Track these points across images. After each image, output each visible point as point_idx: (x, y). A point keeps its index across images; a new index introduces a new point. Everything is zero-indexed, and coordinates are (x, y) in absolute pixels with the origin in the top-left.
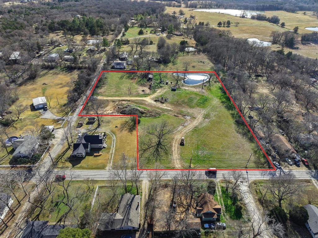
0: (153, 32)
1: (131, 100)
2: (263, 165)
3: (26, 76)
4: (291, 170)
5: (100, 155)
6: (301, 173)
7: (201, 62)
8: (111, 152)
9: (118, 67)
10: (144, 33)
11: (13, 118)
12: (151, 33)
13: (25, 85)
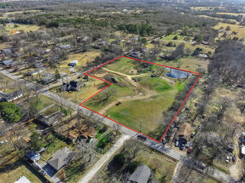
0: (186, 39)
1: (119, 75)
2: (154, 136)
3: (82, 50)
4: (171, 148)
5: (72, 93)
6: (176, 154)
7: (199, 65)
8: (78, 94)
9: (134, 55)
10: (178, 39)
11: (57, 66)
12: (184, 40)
13: (78, 54)
